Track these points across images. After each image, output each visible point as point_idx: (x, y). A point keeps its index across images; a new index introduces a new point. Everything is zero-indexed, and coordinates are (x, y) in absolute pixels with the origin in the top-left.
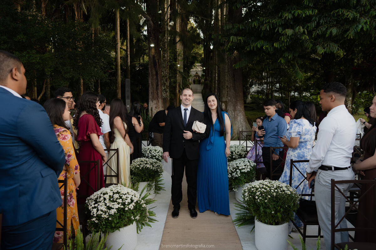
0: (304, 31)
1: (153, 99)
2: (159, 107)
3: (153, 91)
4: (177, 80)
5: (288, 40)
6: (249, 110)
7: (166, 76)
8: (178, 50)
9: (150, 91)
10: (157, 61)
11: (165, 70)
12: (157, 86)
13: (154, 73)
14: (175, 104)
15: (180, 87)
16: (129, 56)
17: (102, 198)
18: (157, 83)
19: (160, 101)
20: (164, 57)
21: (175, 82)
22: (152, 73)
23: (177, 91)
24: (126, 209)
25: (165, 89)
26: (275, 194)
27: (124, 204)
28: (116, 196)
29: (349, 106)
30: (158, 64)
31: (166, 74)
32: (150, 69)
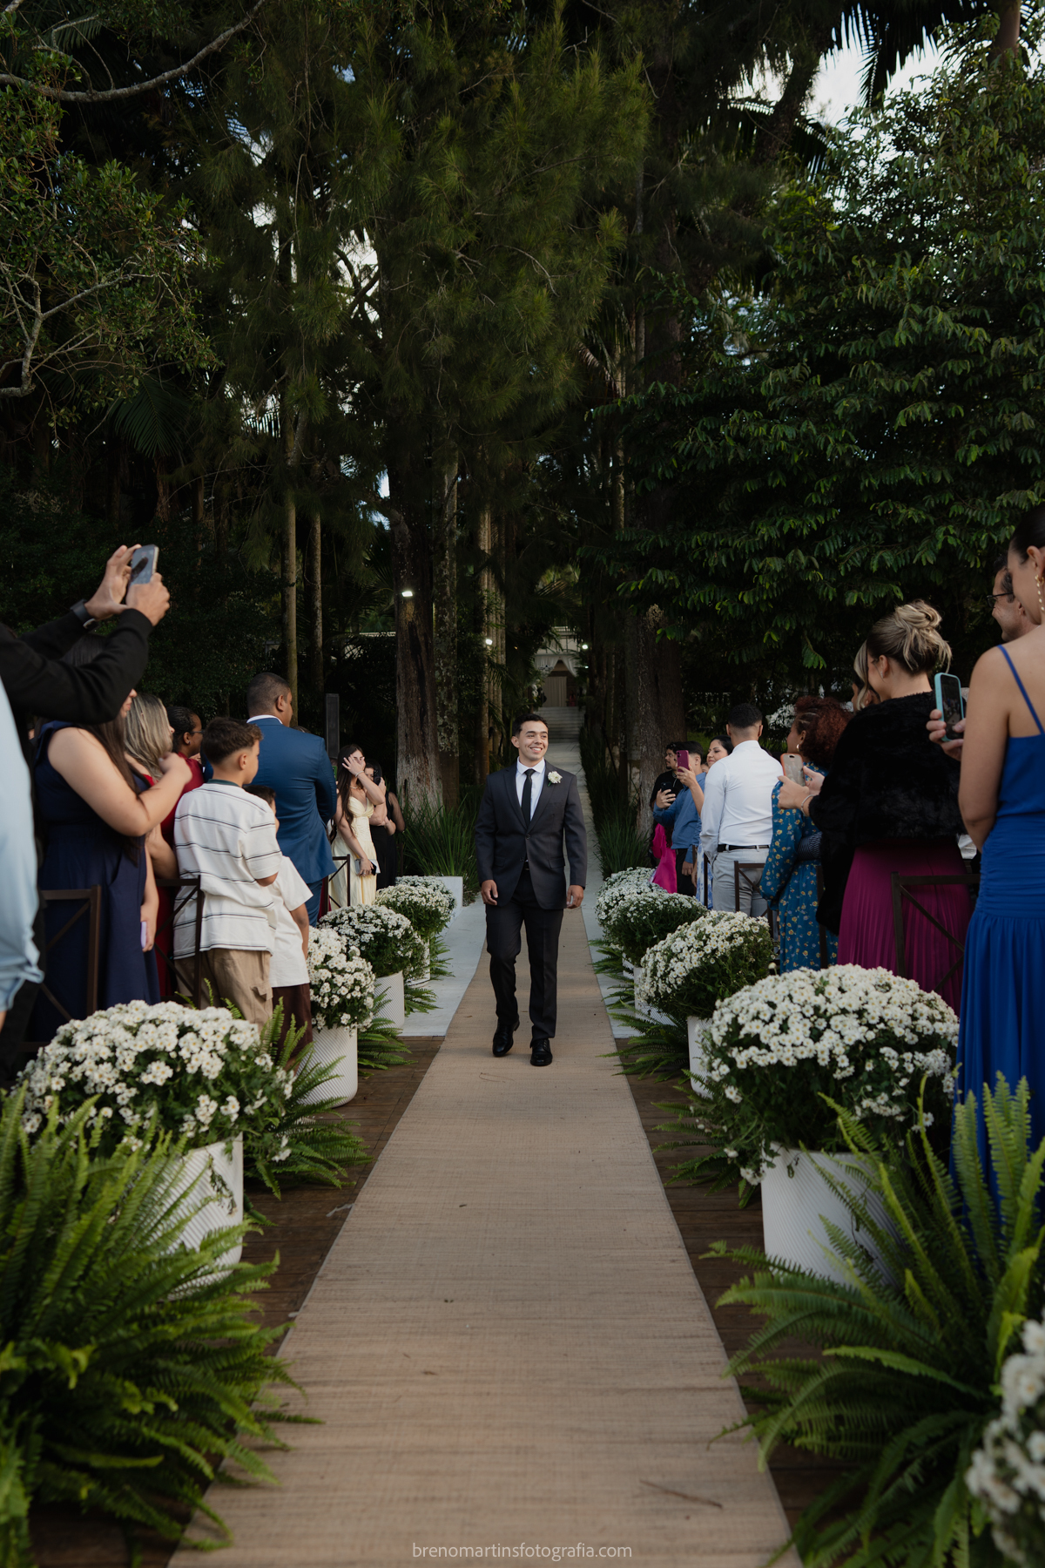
0: (811, 562)
1: (411, 753)
2: (428, 780)
3: (411, 729)
4: (481, 694)
5: (775, 585)
7: (448, 683)
8: (485, 593)
9: (401, 732)
10: (422, 639)
11: (445, 665)
12: (423, 713)
13: (414, 675)
14: (478, 776)
15: (494, 718)
16: (320, 613)
17: (345, 917)
18: (423, 704)
19: (432, 759)
20: (441, 622)
21: (477, 701)
22: (406, 674)
23: (485, 730)
24: (390, 935)
25: (444, 724)
26: (661, 907)
27: (385, 926)
28: (371, 915)
30: (423, 648)
31: (448, 678)
32: (399, 664)
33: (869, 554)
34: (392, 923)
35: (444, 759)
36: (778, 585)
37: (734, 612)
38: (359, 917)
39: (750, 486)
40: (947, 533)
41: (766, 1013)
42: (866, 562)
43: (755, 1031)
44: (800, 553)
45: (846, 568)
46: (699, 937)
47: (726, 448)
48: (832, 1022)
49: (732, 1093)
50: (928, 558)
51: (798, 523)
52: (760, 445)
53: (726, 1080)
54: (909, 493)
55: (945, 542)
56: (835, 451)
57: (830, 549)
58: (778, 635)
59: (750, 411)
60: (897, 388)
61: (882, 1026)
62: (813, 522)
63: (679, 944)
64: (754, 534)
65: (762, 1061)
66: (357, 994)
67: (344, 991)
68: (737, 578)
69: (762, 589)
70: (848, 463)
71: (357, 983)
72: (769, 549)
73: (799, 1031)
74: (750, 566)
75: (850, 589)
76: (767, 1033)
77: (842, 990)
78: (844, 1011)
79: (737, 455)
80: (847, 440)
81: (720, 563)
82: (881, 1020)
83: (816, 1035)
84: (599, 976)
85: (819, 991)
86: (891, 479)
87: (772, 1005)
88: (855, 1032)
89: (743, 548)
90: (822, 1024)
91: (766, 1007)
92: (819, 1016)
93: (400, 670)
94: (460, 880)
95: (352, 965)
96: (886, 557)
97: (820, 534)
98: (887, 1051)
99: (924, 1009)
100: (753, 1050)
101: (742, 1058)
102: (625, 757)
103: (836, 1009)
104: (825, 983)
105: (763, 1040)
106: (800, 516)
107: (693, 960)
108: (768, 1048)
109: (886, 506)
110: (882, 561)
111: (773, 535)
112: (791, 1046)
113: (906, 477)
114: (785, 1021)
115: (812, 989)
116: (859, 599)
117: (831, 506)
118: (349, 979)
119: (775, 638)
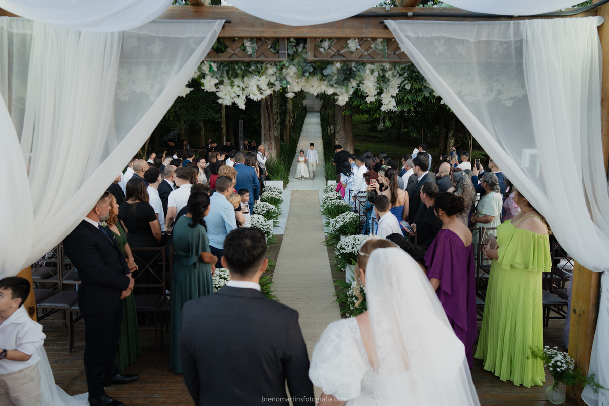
1: (266, 140)
2: (271, 150)
3: (266, 132)
4: (286, 110)
6: (376, 142)
7: (277, 114)
9: (263, 132)
10: (269, 103)
11: (276, 107)
12: (270, 127)
13: (267, 115)
14: (285, 138)
18: (270, 123)
19: (273, 142)
22: (264, 115)
23: (287, 122)
25: (276, 127)
30: (270, 106)
31: (277, 112)
32: (262, 111)
34: (271, 208)
35: (276, 138)
38: (263, 206)
46: (343, 218)
49: (339, 257)
53: (339, 255)
55: (425, 95)
58: (378, 115)
63: (339, 220)
65: (345, 252)
66: (268, 230)
67: (266, 230)
71: (268, 228)
73: (350, 247)
76: (345, 247)
77: (359, 240)
83: (353, 248)
84: (323, 215)
85: (355, 241)
90: (354, 246)
93: (262, 113)
94: (282, 181)
95: (266, 224)
96: (409, 98)
101: (341, 251)
102: (335, 130)
107: (341, 224)
108: (345, 250)
110: (407, 99)
112: (348, 250)
114: (348, 246)
118: (267, 227)
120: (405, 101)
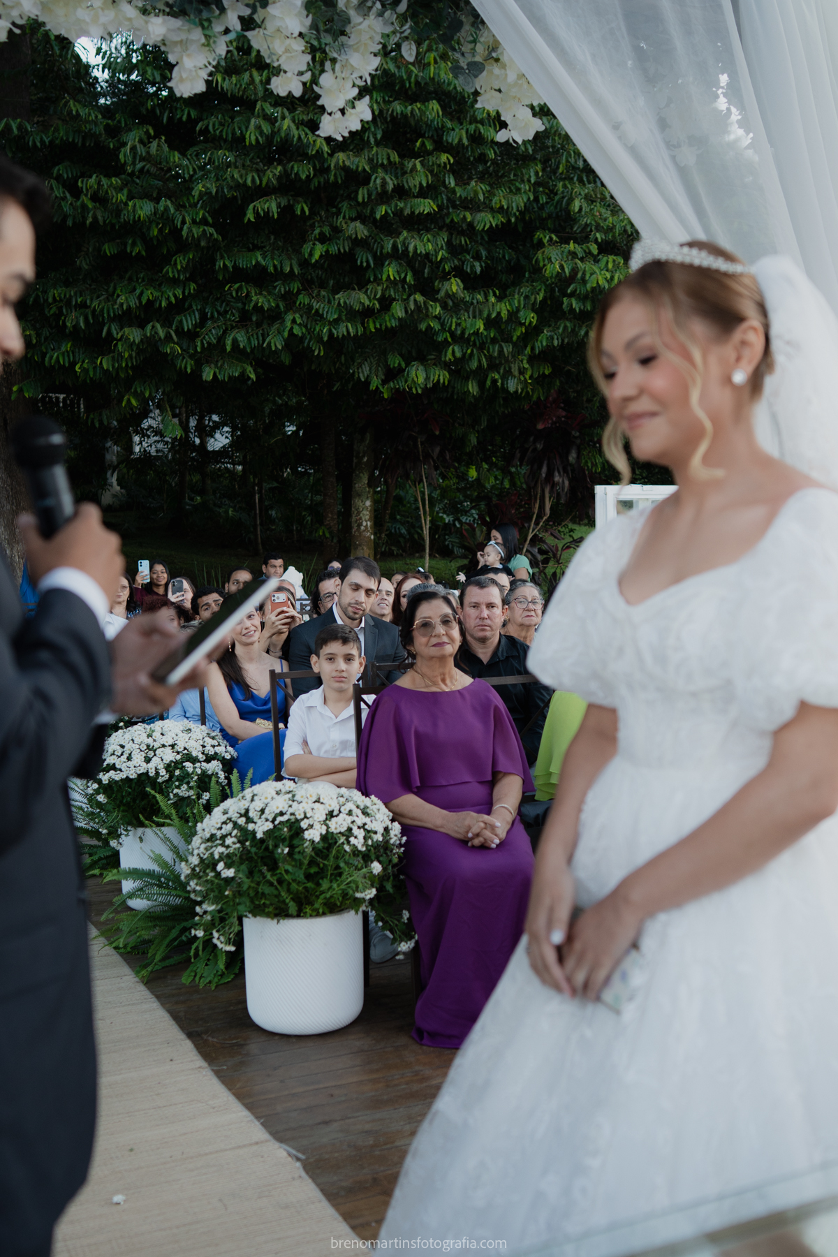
0: (169, 336)
5: (134, 354)
29: (366, 526)
33: (225, 332)
36: (138, 354)
37: (95, 374)
39: (109, 249)
40: (294, 321)
41: (119, 752)
42: (221, 339)
43: (113, 762)
44: (158, 326)
45: (202, 344)
47: (84, 206)
48: (157, 752)
49: (100, 798)
50: (277, 343)
51: (156, 294)
52: (118, 212)
53: (97, 792)
54: (260, 278)
55: (292, 329)
56: (190, 230)
57: (188, 324)
58: (137, 400)
59: (108, 176)
60: (249, 182)
61: (186, 751)
62: (173, 294)
64: (111, 297)
65: (117, 776)
68: (96, 342)
69: (120, 355)
70: (203, 243)
72: (127, 318)
73: (138, 759)
74: (109, 332)
75: (208, 362)
76: (119, 762)
77: (163, 734)
78: (164, 746)
79: (95, 217)
80: (204, 222)
81: (78, 323)
82: (185, 749)
83: (148, 760)
85: (149, 736)
86: (242, 263)
87: (122, 747)
88: (169, 756)
89: (103, 308)
90: (151, 754)
91: (119, 747)
92: (150, 750)
96: (240, 339)
97: (179, 307)
98: (187, 764)
99: (209, 741)
100: (112, 773)
101: (105, 778)
103: (159, 745)
104: (153, 731)
105: (117, 766)
106: (160, 285)
108: (121, 770)
109: (240, 288)
110: (235, 341)
111: (132, 304)
113: (258, 263)
114: (130, 754)
115: (145, 735)
116: (215, 374)
117: (187, 279)
119: (134, 402)
120: (228, 348)
